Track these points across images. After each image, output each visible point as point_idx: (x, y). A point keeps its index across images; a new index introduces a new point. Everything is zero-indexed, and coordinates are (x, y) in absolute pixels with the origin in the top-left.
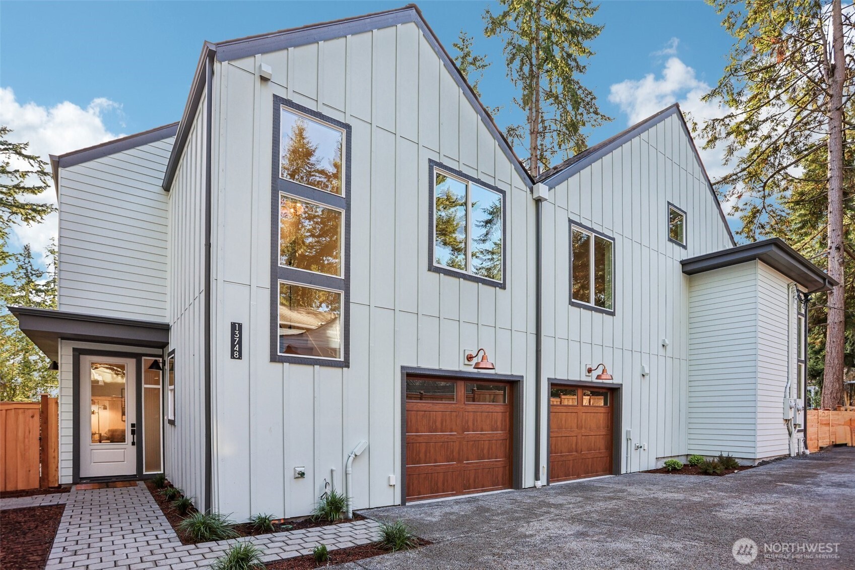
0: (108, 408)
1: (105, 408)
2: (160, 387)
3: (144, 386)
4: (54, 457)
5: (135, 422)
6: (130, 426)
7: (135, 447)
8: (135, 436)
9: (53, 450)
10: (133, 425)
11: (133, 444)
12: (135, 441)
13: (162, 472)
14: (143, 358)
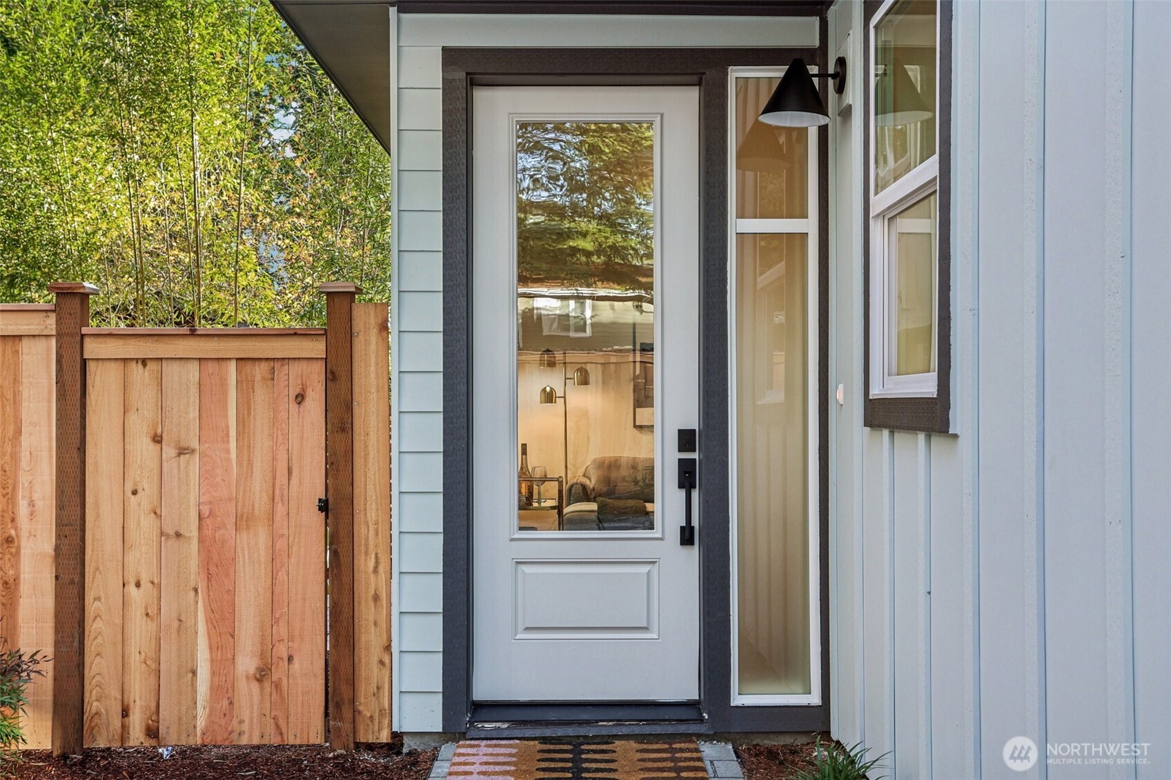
0: (592, 379)
1: (584, 381)
2: (809, 225)
3: (738, 225)
4: (376, 598)
5: (692, 422)
6: (673, 441)
7: (693, 555)
8: (695, 495)
9: (372, 563)
10: (686, 439)
11: (687, 537)
12: (695, 522)
13: (815, 699)
14: (736, 73)
